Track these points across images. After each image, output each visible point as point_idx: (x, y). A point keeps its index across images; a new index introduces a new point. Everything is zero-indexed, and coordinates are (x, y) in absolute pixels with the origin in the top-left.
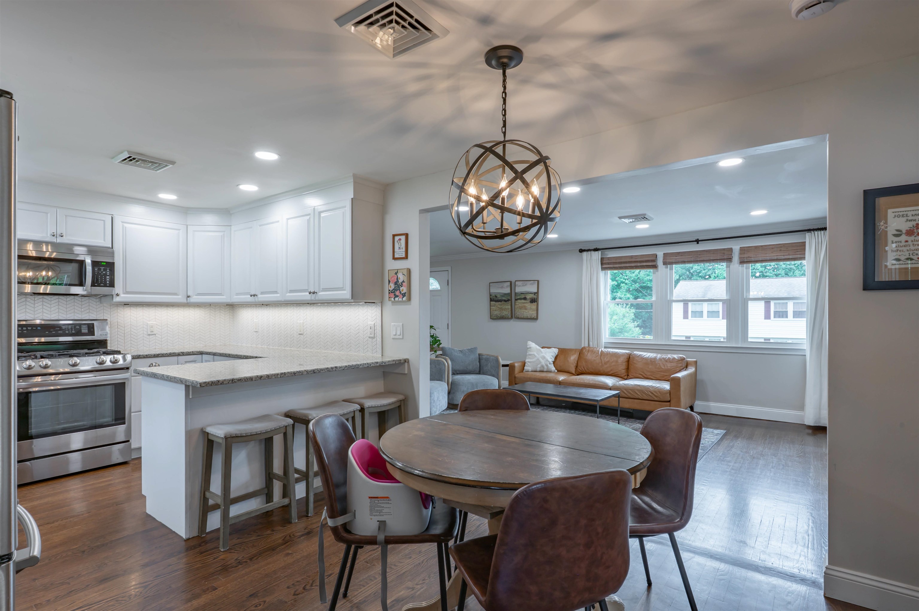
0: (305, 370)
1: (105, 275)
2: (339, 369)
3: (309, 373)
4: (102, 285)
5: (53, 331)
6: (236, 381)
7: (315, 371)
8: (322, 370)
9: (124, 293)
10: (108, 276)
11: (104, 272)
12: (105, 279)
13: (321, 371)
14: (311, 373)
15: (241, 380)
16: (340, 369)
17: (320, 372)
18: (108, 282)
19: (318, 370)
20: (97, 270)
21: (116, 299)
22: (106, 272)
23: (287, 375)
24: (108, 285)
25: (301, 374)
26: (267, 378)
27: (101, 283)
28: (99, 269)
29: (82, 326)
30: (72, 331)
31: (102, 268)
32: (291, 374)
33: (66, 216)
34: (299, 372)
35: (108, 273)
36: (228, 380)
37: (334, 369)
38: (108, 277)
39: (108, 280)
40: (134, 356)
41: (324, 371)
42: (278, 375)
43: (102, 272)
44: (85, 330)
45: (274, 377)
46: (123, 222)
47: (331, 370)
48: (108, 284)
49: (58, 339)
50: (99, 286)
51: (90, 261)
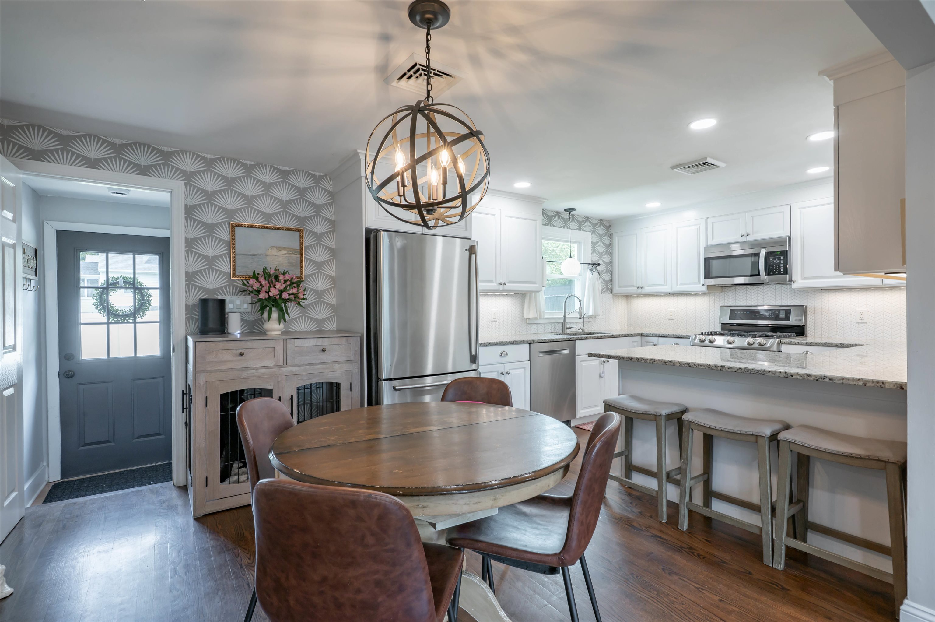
0: (678, 361)
1: (780, 263)
2: (727, 369)
3: (683, 366)
4: (777, 273)
5: (758, 315)
6: (611, 357)
7: (690, 365)
8: (701, 366)
9: (802, 279)
10: (782, 264)
11: (778, 261)
12: (779, 267)
13: (699, 367)
14: (685, 366)
15: (615, 357)
16: (729, 370)
17: (697, 367)
18: (782, 270)
19: (694, 365)
20: (772, 260)
21: (794, 286)
22: (780, 261)
23: (656, 362)
24: (782, 273)
25: (672, 364)
26: (637, 361)
27: (776, 271)
28: (774, 259)
29: (779, 311)
30: (771, 316)
31: (777, 257)
32: (661, 362)
33: (752, 217)
34: (671, 362)
35: (782, 261)
36: (606, 355)
37: (719, 368)
38: (782, 265)
39: (782, 268)
40: (784, 342)
41: (703, 367)
42: (647, 360)
43: (776, 261)
44: (782, 315)
45: (643, 361)
46: (800, 208)
47: (715, 368)
49: (757, 322)
50: (774, 274)
51: (764, 253)
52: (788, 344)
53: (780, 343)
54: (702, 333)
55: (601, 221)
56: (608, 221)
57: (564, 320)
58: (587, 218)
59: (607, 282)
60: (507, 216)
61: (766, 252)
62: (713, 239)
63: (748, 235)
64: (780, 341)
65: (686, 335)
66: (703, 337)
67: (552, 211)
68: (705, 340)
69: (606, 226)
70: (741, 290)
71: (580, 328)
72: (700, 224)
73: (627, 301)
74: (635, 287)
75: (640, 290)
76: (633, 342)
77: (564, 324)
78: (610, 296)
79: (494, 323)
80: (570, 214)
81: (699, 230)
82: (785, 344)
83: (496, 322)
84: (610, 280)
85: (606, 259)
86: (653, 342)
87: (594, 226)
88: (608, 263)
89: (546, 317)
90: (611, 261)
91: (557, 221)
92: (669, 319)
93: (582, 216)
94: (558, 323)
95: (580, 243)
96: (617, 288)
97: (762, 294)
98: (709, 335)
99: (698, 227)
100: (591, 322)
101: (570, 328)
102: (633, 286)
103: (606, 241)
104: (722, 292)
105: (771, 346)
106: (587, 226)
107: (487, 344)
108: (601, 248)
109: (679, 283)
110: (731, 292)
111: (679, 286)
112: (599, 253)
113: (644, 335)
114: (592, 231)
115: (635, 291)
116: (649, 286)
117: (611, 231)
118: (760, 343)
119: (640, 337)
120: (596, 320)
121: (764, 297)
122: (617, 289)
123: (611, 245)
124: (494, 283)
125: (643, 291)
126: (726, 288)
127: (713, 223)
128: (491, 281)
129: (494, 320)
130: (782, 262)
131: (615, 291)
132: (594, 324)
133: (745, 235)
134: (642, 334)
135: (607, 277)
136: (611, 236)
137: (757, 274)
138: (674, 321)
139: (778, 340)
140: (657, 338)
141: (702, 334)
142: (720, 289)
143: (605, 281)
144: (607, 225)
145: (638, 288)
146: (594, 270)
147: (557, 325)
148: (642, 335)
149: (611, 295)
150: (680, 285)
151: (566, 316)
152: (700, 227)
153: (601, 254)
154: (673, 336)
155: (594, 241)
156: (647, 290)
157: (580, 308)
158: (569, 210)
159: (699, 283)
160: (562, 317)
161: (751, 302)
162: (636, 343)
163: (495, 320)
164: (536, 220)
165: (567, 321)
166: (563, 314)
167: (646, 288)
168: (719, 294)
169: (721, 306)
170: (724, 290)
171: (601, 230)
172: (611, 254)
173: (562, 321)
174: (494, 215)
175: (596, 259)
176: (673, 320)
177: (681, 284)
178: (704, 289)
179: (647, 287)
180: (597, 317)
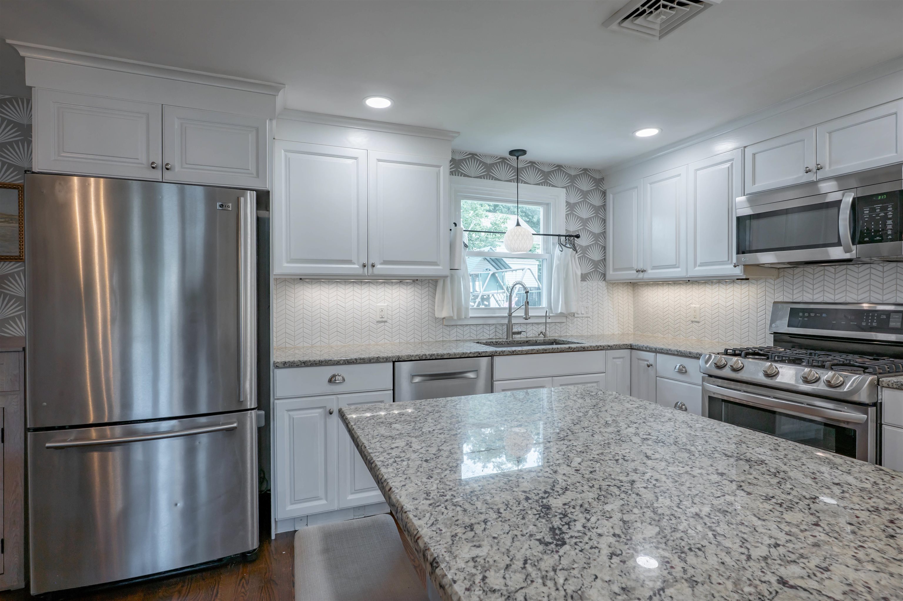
1: (886, 218)
4: (878, 238)
10: (890, 219)
11: (882, 214)
12: (885, 226)
18: (890, 232)
20: (868, 212)
22: (886, 214)
24: (890, 237)
27: (876, 235)
28: (873, 210)
29: (891, 314)
30: (871, 323)
31: (878, 207)
33: (830, 133)
35: (890, 213)
38: (890, 222)
39: (890, 227)
40: (890, 383)
43: (878, 215)
48: (889, 235)
50: (872, 241)
51: (851, 200)
52: (896, 388)
53: (876, 385)
54: (726, 350)
55: (586, 171)
56: (599, 171)
57: (510, 321)
58: (559, 168)
59: (596, 264)
60: (379, 160)
61: (854, 199)
62: (754, 182)
63: (818, 169)
64: (878, 381)
65: (696, 352)
66: (723, 359)
67: (492, 157)
68: (724, 366)
69: (595, 179)
70: (814, 274)
71: (541, 332)
72: (732, 160)
73: (633, 291)
74: (633, 270)
75: (641, 275)
76: (614, 358)
77: (509, 326)
78: (602, 284)
79: (383, 324)
80: (518, 159)
81: (730, 170)
82: (888, 387)
83: (386, 324)
84: (602, 260)
85: (595, 227)
86: (648, 361)
87: (573, 179)
88: (599, 234)
89: (471, 315)
90: (605, 232)
91: (502, 172)
92: (692, 322)
93: (549, 165)
94: (502, 325)
95: (547, 205)
96: (611, 272)
97: (855, 280)
98: (735, 355)
99: (728, 165)
100: (565, 324)
101: (519, 333)
102: (631, 269)
103: (596, 201)
104: (778, 277)
105: (855, 391)
106: (559, 179)
107: (299, 363)
108: (584, 213)
109: (698, 263)
110: (795, 277)
111: (697, 268)
112: (581, 219)
113: (635, 347)
114: (568, 186)
115: (634, 277)
116: (654, 268)
117: (604, 187)
118: (829, 382)
119: (628, 351)
120: (576, 319)
121: (860, 287)
122: (611, 274)
123: (604, 207)
124: (354, 264)
125: (646, 276)
126: (785, 270)
127: (754, 155)
128: (350, 262)
129: (381, 319)
130: (890, 216)
131: (608, 277)
132: (571, 325)
133: (815, 170)
134: (631, 345)
135: (596, 255)
136: (604, 193)
137: (836, 241)
138: (700, 324)
139: (870, 378)
140: (653, 354)
141: (726, 353)
142: (775, 272)
143: (593, 261)
144: (598, 177)
145: (637, 272)
146: (568, 245)
147: (501, 328)
148: (631, 348)
149: (604, 282)
150: (699, 266)
151: (513, 315)
152: (732, 164)
153: (585, 222)
154: (676, 353)
155: (572, 201)
156: (652, 274)
157: (525, 302)
158: (517, 153)
159: (730, 261)
160: (507, 315)
161: (832, 297)
162: (621, 360)
163: (383, 319)
164: (439, 167)
165: (514, 321)
166: (507, 311)
167: (650, 271)
168: (772, 282)
169: (775, 303)
170: (782, 274)
171: (585, 185)
172: (604, 221)
173: (506, 321)
174: (356, 158)
175: (574, 228)
176: (698, 322)
177: (702, 264)
178: (738, 272)
179: (652, 269)
180: (576, 315)
